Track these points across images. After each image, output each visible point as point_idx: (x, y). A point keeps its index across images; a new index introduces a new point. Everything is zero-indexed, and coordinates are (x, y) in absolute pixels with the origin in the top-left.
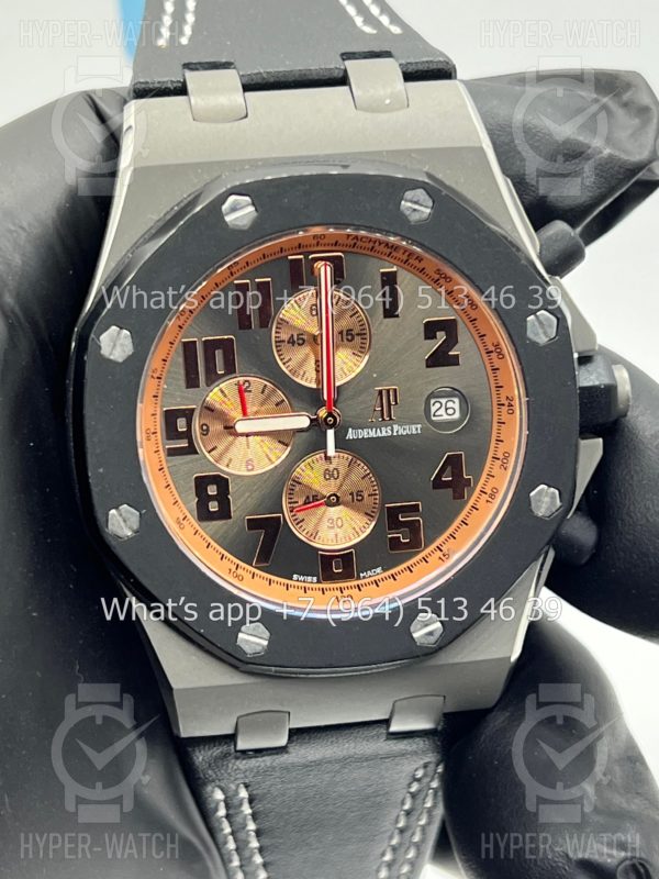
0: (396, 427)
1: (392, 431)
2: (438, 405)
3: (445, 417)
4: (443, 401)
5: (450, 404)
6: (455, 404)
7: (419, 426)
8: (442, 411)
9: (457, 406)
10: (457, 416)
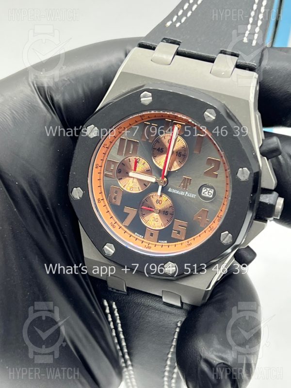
0: (187, 193)
1: (185, 194)
2: (206, 190)
3: (207, 195)
4: (208, 189)
5: (210, 191)
6: (212, 192)
7: (195, 195)
8: (207, 193)
9: (212, 193)
10: (211, 196)
